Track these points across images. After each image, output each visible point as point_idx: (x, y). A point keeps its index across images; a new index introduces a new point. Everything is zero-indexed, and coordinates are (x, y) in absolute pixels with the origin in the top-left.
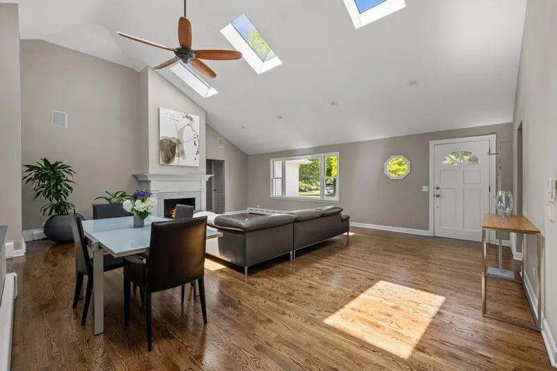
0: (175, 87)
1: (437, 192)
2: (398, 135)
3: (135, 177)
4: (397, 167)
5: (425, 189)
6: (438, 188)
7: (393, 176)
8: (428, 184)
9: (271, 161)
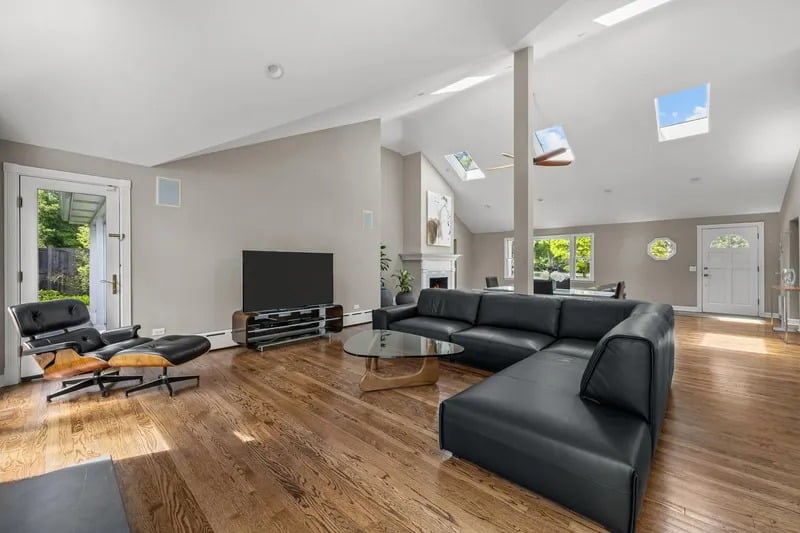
0: (438, 172)
1: (706, 272)
2: (663, 219)
3: (400, 256)
4: (663, 250)
5: (692, 269)
6: (706, 268)
7: (658, 257)
8: (695, 265)
9: (506, 240)
